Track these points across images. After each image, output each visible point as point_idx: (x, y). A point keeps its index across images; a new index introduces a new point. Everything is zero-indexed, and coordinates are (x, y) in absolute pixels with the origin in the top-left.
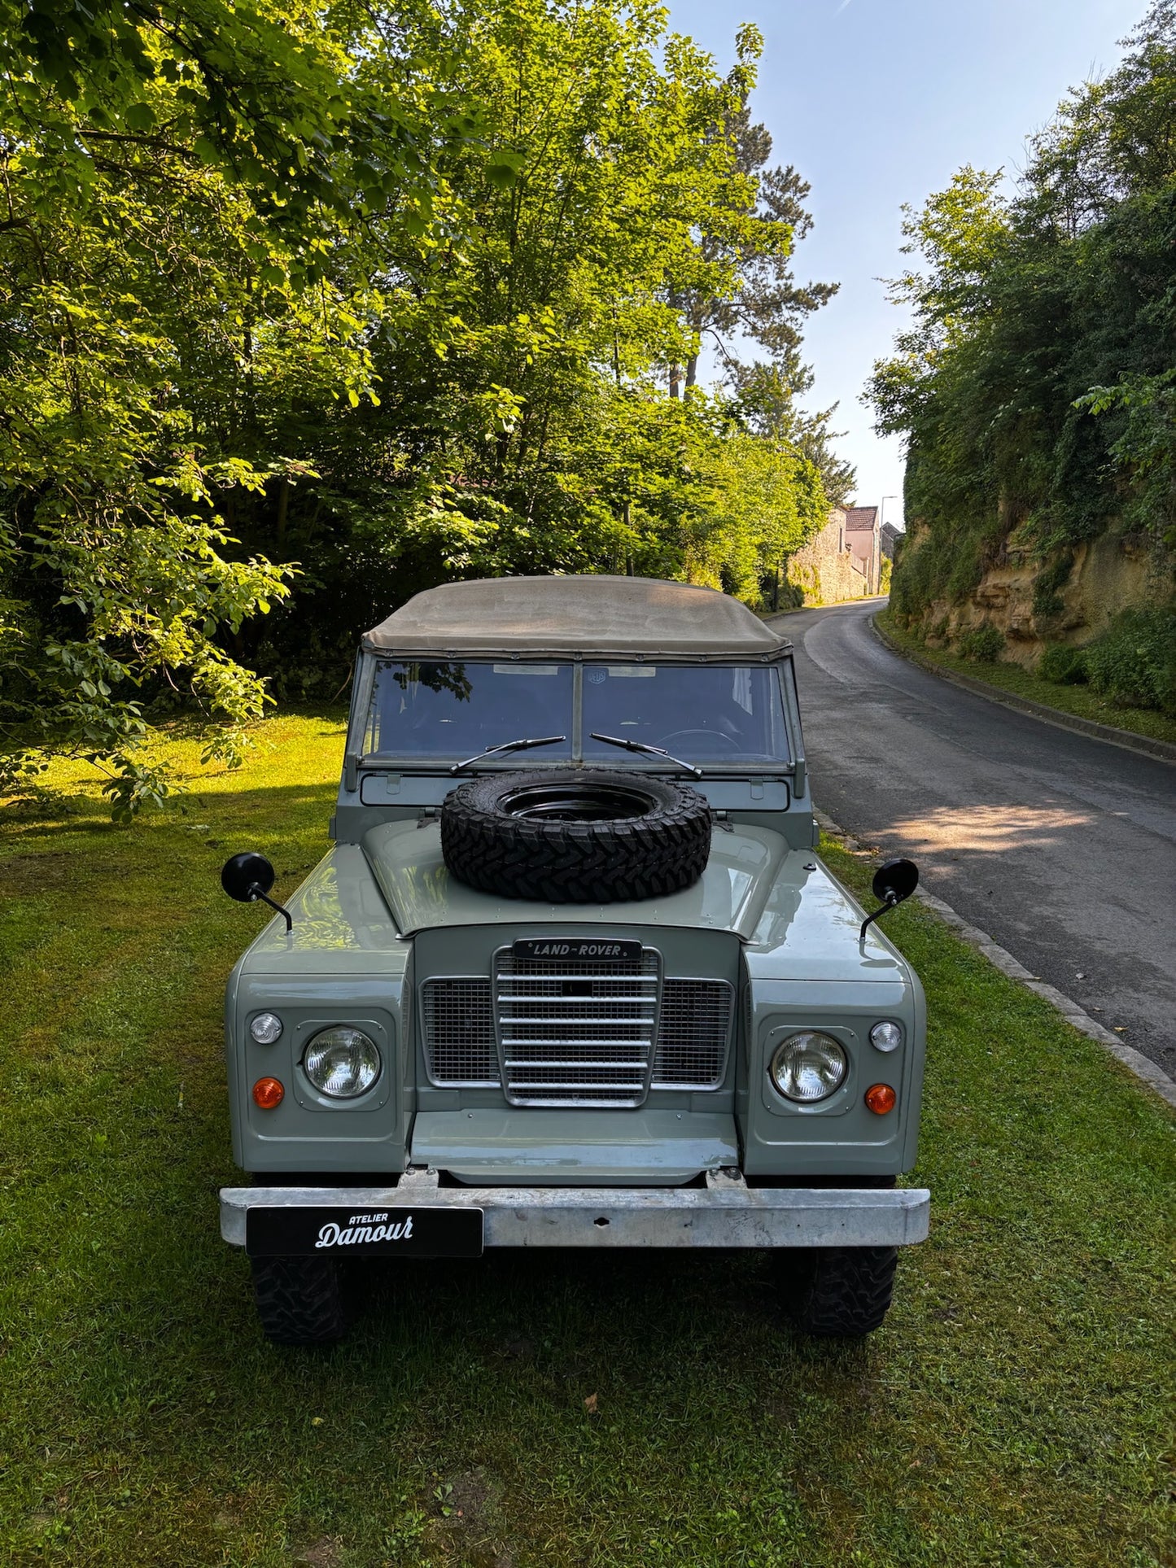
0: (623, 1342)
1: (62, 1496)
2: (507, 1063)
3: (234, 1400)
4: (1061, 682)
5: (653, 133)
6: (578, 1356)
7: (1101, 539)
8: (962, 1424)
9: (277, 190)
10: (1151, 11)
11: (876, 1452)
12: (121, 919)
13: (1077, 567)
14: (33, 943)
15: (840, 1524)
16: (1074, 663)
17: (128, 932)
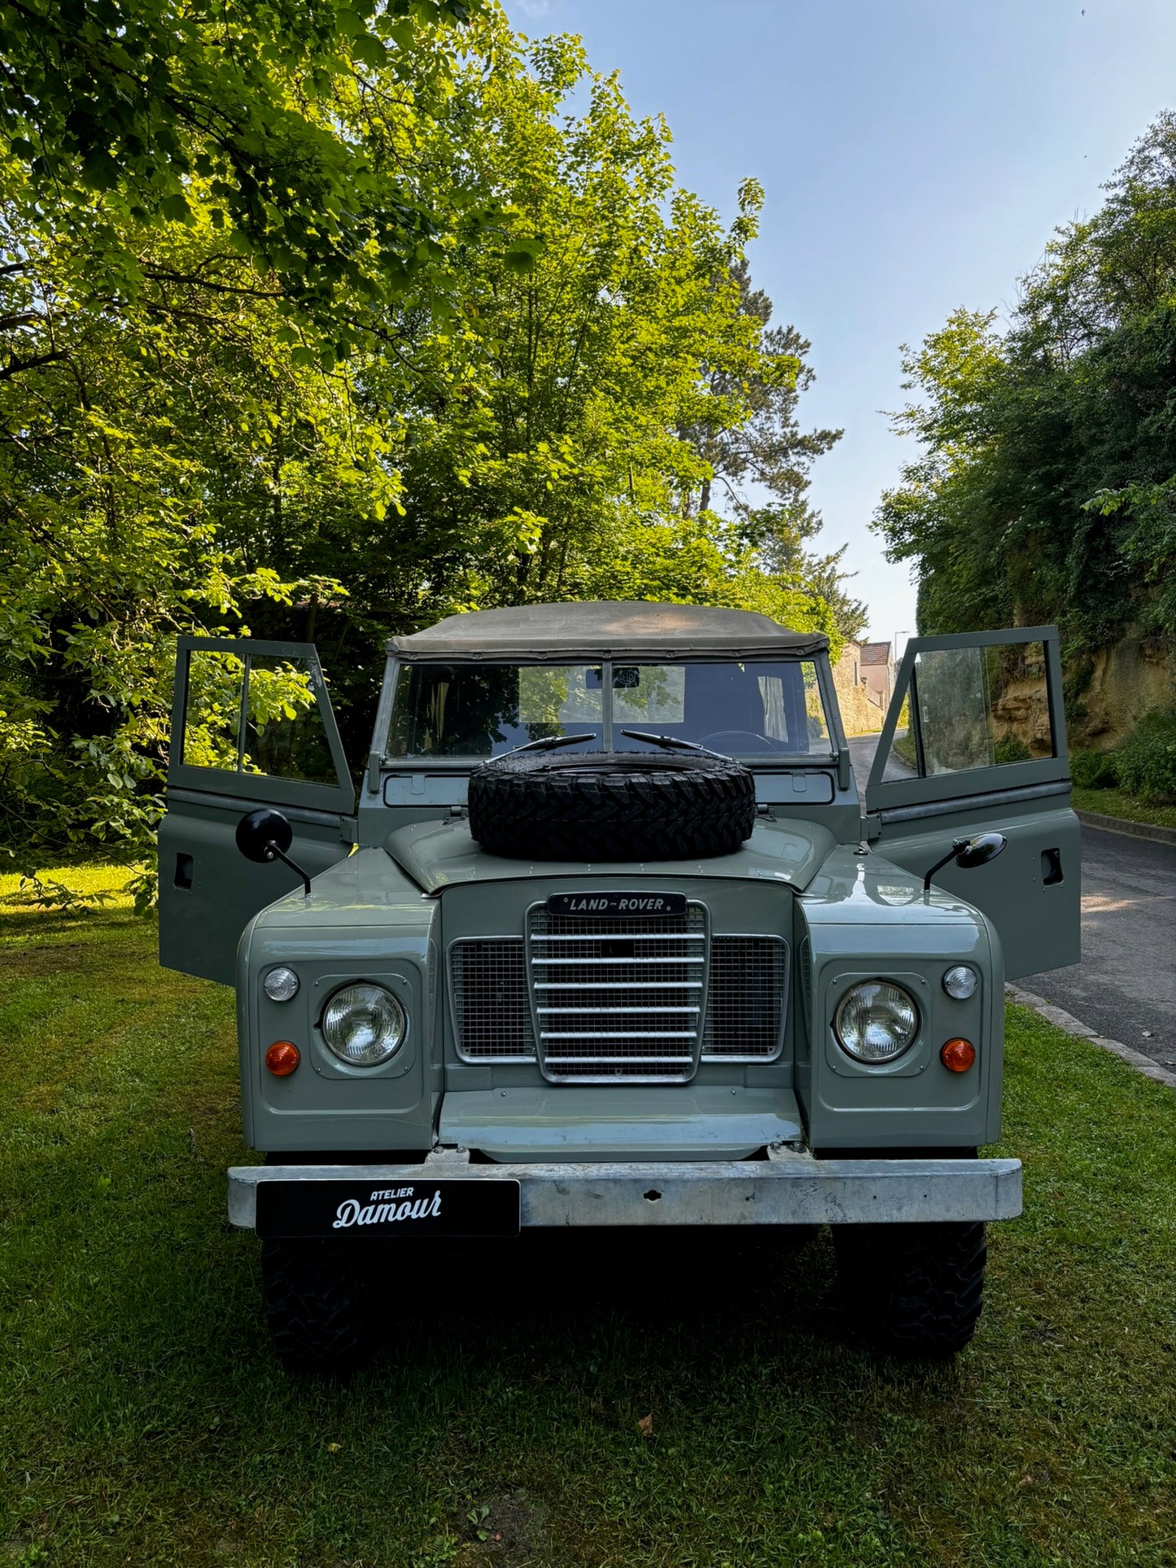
0: (678, 1367)
1: (41, 1522)
2: (543, 1035)
3: (239, 1427)
4: (1091, 787)
5: (663, 275)
6: (629, 1381)
7: (1120, 644)
8: (1075, 1440)
9: (307, 273)
10: (1130, 157)
11: (978, 1470)
12: (137, 992)
13: (1098, 673)
14: (44, 1013)
15: (944, 1543)
16: (1103, 767)
17: (141, 1003)
